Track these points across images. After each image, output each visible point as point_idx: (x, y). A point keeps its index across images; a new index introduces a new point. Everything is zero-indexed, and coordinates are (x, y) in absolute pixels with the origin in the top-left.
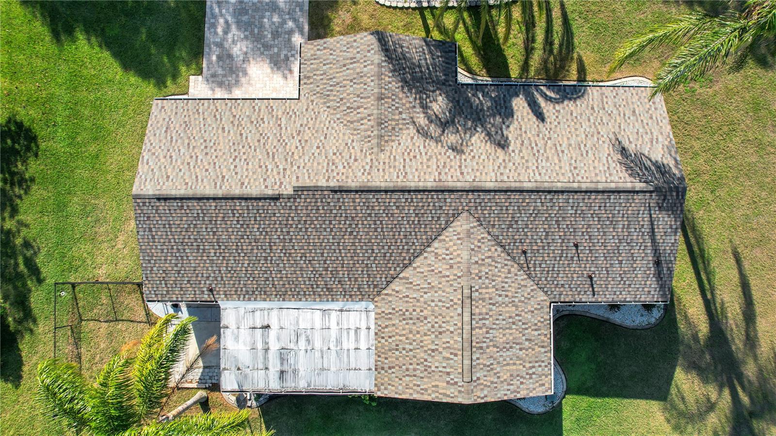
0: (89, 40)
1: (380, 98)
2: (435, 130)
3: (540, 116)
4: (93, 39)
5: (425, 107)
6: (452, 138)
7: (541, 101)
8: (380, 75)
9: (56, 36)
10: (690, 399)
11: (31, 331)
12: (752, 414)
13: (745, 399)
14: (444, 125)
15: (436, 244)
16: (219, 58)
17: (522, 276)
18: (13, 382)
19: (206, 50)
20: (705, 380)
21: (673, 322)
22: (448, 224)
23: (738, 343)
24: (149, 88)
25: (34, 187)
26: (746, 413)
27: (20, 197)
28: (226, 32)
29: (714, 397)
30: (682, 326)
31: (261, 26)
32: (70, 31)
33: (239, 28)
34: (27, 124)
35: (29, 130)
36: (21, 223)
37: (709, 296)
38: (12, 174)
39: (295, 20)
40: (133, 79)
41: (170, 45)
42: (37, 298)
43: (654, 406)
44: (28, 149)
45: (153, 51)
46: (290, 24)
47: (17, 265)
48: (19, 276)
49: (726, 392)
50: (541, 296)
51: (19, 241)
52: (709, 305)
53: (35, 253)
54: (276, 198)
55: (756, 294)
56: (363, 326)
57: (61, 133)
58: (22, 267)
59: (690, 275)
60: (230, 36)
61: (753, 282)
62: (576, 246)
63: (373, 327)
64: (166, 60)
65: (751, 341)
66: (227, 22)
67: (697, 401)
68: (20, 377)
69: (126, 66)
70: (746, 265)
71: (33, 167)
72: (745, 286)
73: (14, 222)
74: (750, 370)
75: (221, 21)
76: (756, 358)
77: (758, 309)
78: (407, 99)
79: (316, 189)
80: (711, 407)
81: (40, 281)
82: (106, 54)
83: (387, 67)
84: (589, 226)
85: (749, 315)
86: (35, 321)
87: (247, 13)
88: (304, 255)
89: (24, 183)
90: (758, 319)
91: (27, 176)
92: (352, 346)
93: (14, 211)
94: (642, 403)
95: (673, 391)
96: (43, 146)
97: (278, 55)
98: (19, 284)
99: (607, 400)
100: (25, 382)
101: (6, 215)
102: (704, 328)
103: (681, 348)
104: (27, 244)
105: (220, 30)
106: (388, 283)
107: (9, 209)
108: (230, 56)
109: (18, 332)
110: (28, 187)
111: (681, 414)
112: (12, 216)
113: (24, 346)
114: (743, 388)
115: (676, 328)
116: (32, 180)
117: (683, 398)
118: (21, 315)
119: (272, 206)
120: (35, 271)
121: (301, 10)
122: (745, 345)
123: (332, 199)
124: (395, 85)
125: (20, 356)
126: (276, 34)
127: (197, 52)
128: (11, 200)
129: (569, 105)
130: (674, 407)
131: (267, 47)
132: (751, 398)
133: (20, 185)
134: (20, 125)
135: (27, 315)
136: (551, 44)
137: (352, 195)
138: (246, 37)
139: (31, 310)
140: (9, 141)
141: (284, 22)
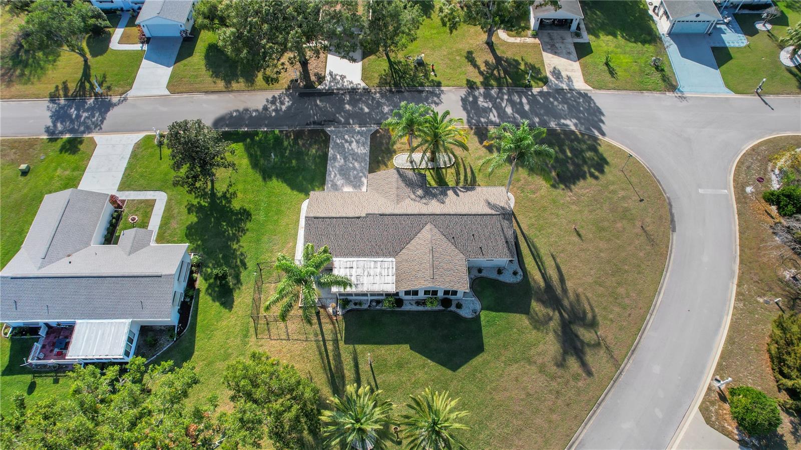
0: (277, 180)
1: (398, 188)
2: (418, 199)
3: (458, 195)
4: (279, 180)
5: (414, 193)
6: (424, 201)
7: (458, 191)
8: (397, 181)
9: (264, 179)
10: (540, 314)
11: (239, 289)
12: (570, 322)
13: (566, 316)
14: (421, 198)
15: (419, 235)
16: (332, 185)
17: (453, 247)
18: (229, 309)
19: (326, 182)
20: (546, 307)
21: (528, 281)
22: (423, 227)
23: (559, 291)
24: (302, 196)
25: (248, 233)
26: (567, 322)
27: (241, 236)
28: (335, 177)
29: (551, 314)
30: (532, 283)
31: (349, 175)
32: (270, 177)
33: (340, 176)
34: (248, 210)
35: (248, 212)
36: (240, 246)
37: (543, 272)
38: (239, 228)
39: (363, 173)
40: (295, 193)
41: (312, 181)
42: (244, 275)
43: (524, 317)
44: (247, 218)
45: (304, 183)
46: (361, 174)
47: (236, 262)
48: (237, 266)
49: (557, 313)
50: (462, 255)
51: (238, 253)
52: (544, 276)
53: (245, 258)
54: (358, 218)
55: (564, 271)
56: (391, 267)
57: (262, 213)
58: (239, 262)
59: (533, 263)
60: (336, 178)
61: (562, 267)
62: (473, 235)
63: (394, 267)
64: (309, 186)
65: (565, 291)
66: (335, 173)
67: (543, 315)
68: (232, 307)
69: (292, 189)
70: (558, 260)
71: (249, 225)
72: (558, 268)
73: (237, 246)
74: (566, 303)
75: (333, 173)
76: (568, 298)
77: (566, 277)
78: (408, 190)
79: (374, 214)
80: (551, 319)
81: (246, 268)
82: (285, 185)
83: (400, 180)
84: (477, 228)
85: (562, 280)
86: (241, 284)
87: (343, 170)
88: (368, 239)
89: (244, 231)
90: (567, 282)
91: (245, 229)
92: (386, 274)
93: (238, 241)
94: (518, 315)
95: (532, 311)
96: (253, 217)
97: (356, 184)
98: (237, 269)
99: (501, 313)
100: (234, 310)
101: (235, 243)
102: (542, 284)
103: (533, 292)
104: (242, 254)
105: (332, 176)
106: (401, 250)
107: (236, 241)
108: (336, 185)
109: (233, 288)
110: (245, 233)
111: (537, 321)
112: (237, 243)
113: (236, 295)
114: (564, 311)
115: (530, 284)
116: (247, 230)
117: (537, 314)
118: (236, 282)
119: (357, 221)
120: (244, 264)
121: (366, 170)
122: (562, 292)
123: (380, 218)
124: (403, 185)
125: (233, 299)
126: (355, 177)
127: (323, 183)
128: (237, 237)
129: (469, 192)
130: (533, 317)
131: (351, 182)
132: (568, 314)
133: (242, 232)
134: (245, 210)
135: (238, 281)
136: (467, 180)
137: (387, 216)
138: (343, 179)
139: (240, 280)
140: (240, 216)
141: (358, 174)
